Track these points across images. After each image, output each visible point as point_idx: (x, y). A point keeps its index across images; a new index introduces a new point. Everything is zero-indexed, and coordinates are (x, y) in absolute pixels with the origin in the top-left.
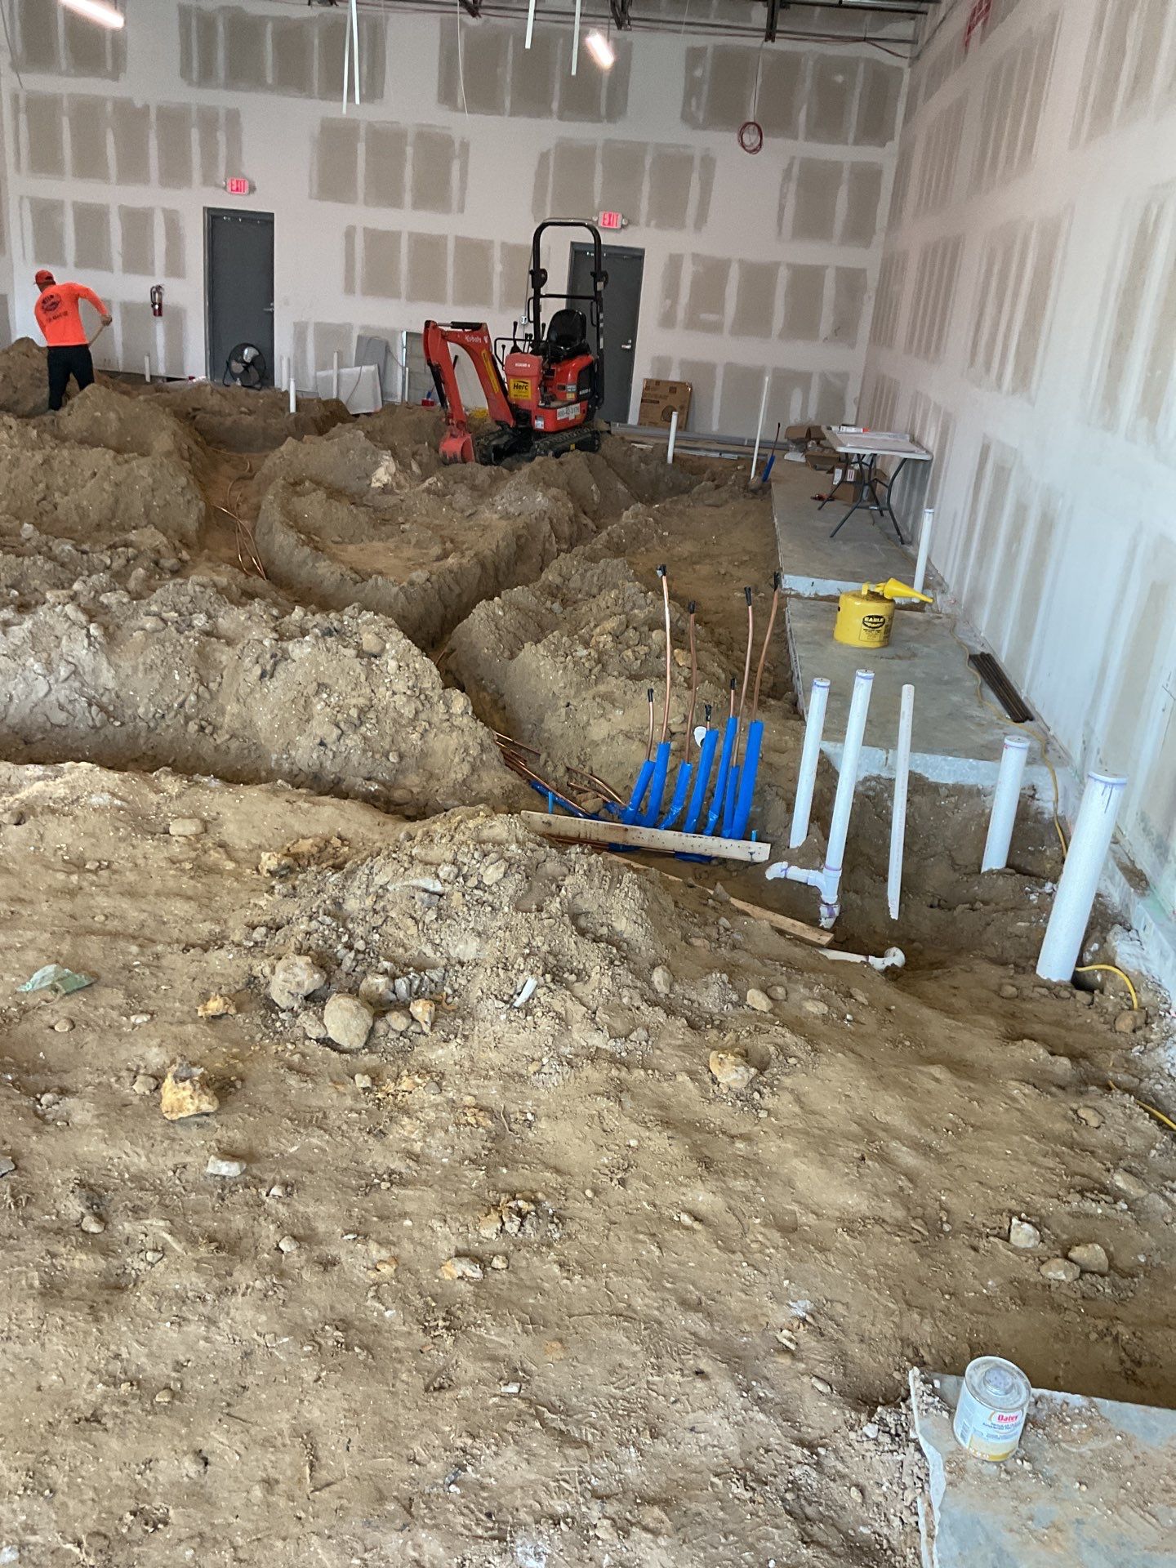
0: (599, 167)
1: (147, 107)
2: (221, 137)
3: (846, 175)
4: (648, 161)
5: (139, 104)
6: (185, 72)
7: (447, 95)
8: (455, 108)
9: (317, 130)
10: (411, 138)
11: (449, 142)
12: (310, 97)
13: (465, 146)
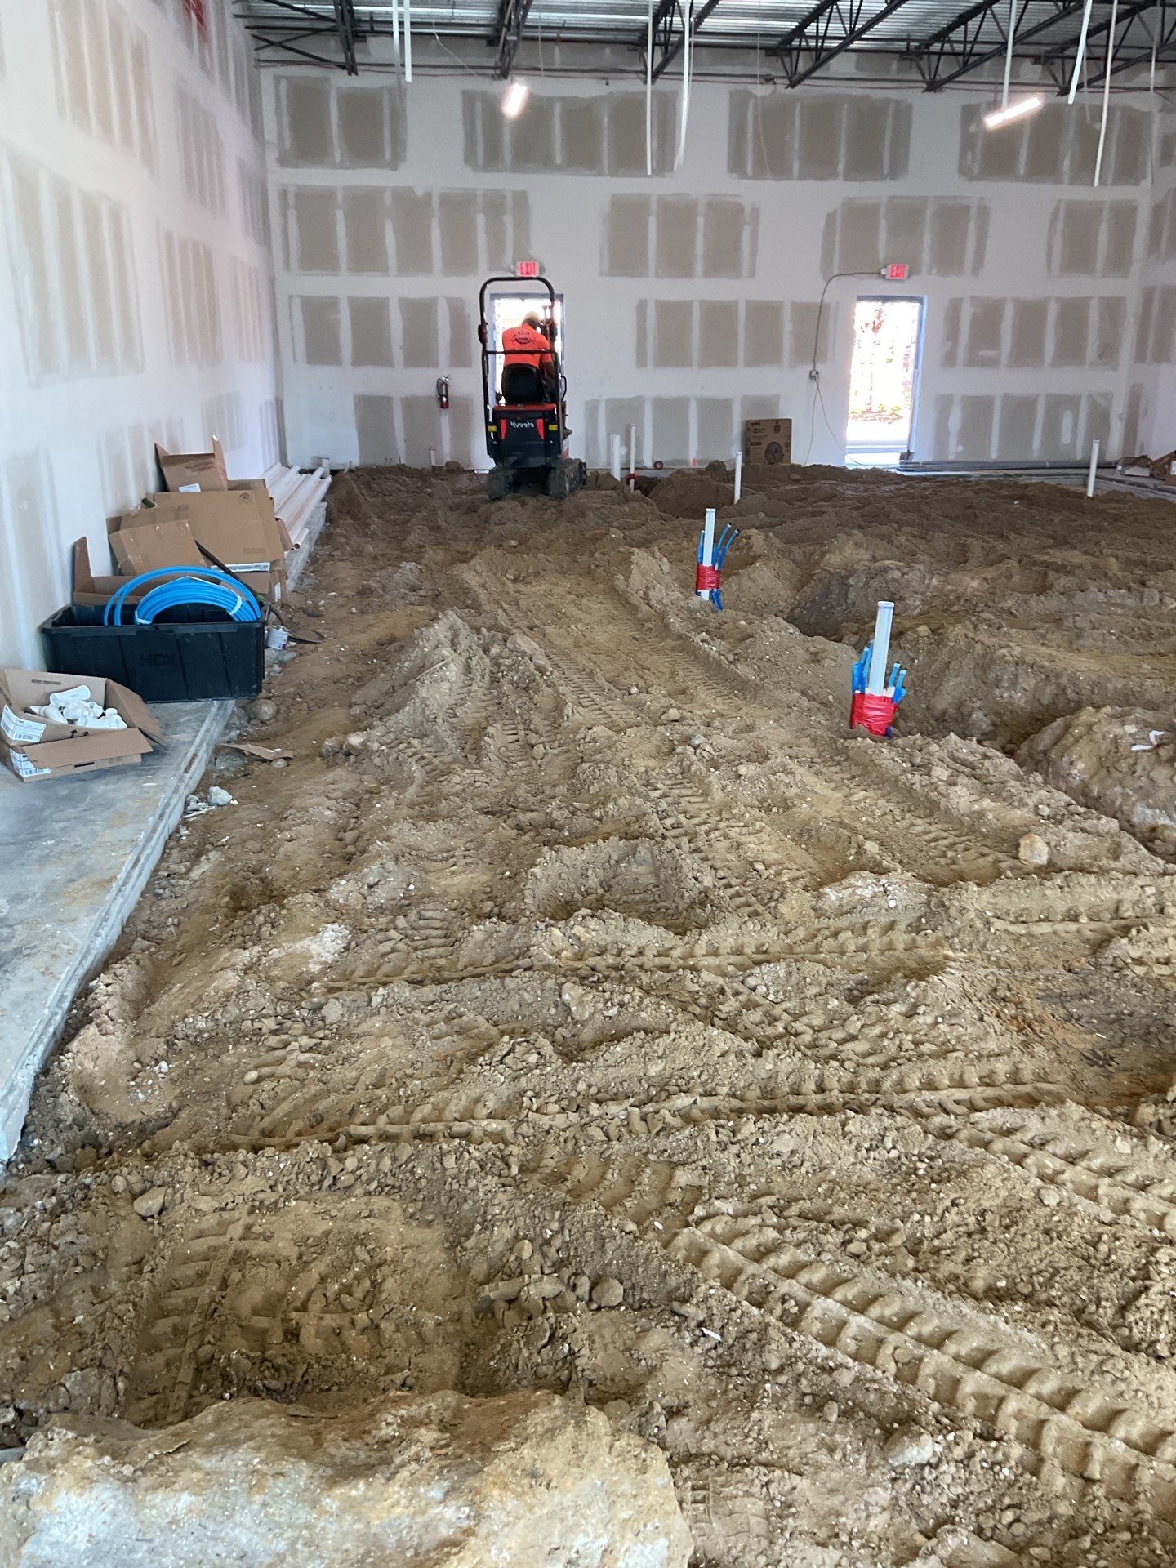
0: (883, 222)
1: (428, 196)
2: (508, 220)
3: (1106, 214)
4: (929, 213)
5: (420, 192)
6: (469, 158)
7: (736, 165)
8: (745, 176)
9: (607, 208)
10: (701, 208)
11: (739, 209)
12: (600, 174)
13: (756, 212)
